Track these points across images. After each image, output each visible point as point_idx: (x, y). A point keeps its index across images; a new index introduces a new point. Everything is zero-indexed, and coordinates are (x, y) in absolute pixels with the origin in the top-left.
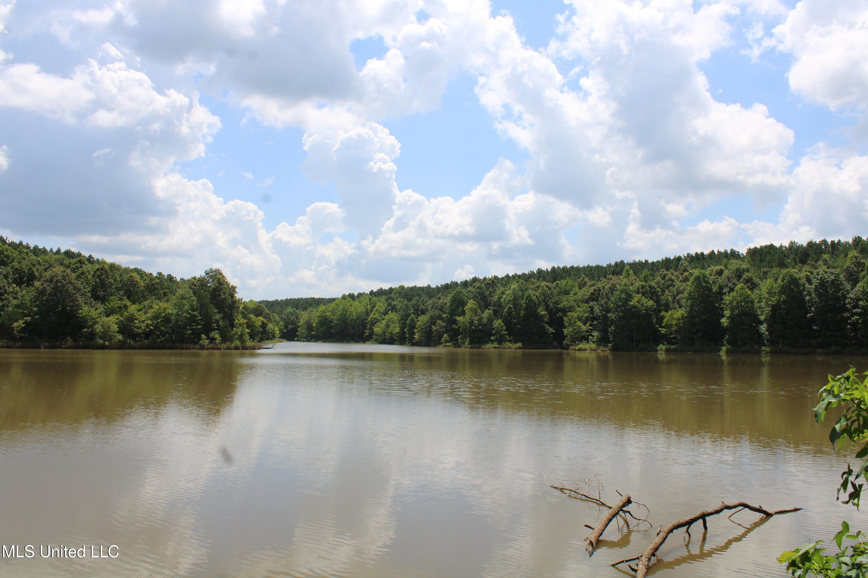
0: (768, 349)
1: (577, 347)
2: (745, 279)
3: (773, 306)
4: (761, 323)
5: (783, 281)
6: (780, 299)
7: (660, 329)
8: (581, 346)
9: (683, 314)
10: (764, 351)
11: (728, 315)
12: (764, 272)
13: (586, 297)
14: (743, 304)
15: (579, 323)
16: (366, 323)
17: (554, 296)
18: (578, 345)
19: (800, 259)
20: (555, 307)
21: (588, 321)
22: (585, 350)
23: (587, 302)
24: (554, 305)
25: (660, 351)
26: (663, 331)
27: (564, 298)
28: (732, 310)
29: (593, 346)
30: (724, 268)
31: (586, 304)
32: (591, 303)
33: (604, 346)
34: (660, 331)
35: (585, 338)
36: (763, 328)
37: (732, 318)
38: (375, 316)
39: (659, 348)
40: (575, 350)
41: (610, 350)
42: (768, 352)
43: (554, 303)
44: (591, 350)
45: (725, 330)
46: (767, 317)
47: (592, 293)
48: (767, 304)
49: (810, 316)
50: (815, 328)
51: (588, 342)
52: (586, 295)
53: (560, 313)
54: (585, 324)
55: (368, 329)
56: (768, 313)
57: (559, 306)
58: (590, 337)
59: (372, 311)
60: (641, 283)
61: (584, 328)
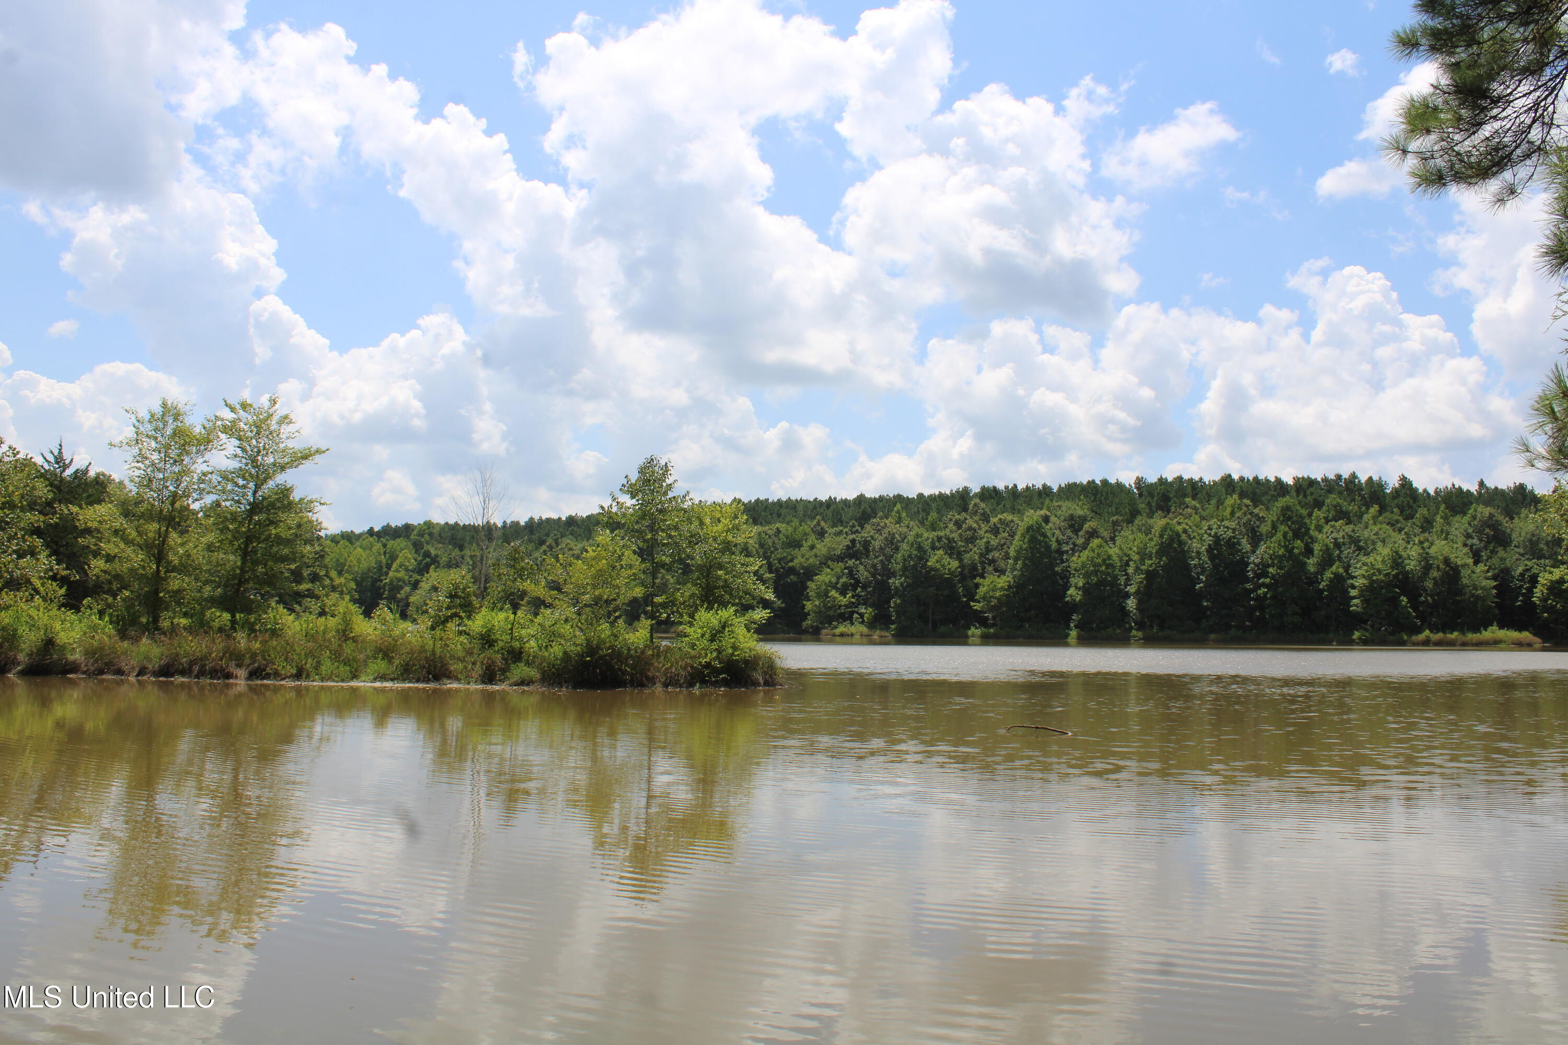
0: (1140, 634)
1: (837, 631)
2: (1087, 532)
3: (1148, 573)
4: (1127, 595)
5: (1161, 536)
6: (1159, 563)
7: (972, 604)
8: (842, 629)
9: (1009, 582)
10: (1135, 636)
11: (1081, 584)
12: (1113, 521)
13: (838, 552)
14: (1103, 568)
15: (833, 593)
16: (379, 588)
17: (777, 549)
18: (836, 627)
19: (1157, 504)
20: (783, 568)
21: (848, 589)
22: (852, 635)
23: (840, 559)
24: (779, 562)
25: (973, 636)
26: (977, 606)
27: (796, 552)
28: (1087, 575)
29: (864, 629)
30: (1049, 514)
31: (840, 564)
32: (851, 563)
33: (881, 629)
34: (971, 607)
35: (846, 617)
36: (1131, 604)
37: (1086, 590)
38: (399, 575)
39: (970, 633)
40: (834, 635)
41: (893, 635)
42: (1141, 639)
43: (780, 560)
44: (862, 635)
45: (1073, 607)
46: (1139, 587)
47: (848, 546)
48: (1137, 569)
49: (1200, 587)
50: (1205, 604)
51: (852, 624)
52: (834, 549)
53: (792, 577)
54: (843, 593)
55: (385, 598)
56: (1141, 582)
57: (791, 564)
58: (855, 615)
59: (389, 567)
60: (936, 534)
61: (844, 601)
